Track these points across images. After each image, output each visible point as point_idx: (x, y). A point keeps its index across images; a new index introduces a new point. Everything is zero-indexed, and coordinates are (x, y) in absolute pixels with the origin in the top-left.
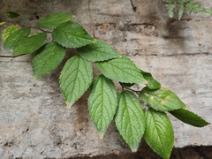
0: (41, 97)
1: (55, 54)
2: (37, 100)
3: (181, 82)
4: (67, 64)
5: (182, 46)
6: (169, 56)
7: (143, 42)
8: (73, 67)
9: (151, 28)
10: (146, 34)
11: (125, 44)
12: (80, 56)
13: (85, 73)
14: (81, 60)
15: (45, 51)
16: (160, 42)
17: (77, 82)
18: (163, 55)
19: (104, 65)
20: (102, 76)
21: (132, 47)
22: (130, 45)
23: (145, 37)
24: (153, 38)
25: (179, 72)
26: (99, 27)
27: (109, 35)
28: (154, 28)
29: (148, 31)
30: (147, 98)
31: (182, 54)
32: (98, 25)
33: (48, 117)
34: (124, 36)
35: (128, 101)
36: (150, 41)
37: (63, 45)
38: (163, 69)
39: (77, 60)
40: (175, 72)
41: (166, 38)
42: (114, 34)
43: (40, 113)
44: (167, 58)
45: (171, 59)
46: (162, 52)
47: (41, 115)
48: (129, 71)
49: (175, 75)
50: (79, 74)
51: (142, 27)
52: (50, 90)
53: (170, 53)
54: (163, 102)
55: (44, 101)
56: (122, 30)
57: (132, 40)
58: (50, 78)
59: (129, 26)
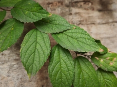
0: (9, 63)
1: (15, 29)
2: (6, 66)
3: (113, 42)
4: (26, 37)
5: (112, 16)
6: (103, 24)
7: (84, 15)
8: (32, 40)
9: (88, 4)
10: (85, 9)
11: (71, 17)
12: (37, 29)
13: (43, 44)
14: (38, 33)
15: (5, 27)
16: (96, 14)
17: (36, 53)
18: (99, 24)
19: (60, 36)
20: (58, 46)
21: (76, 19)
22: (75, 18)
23: (84, 11)
24: (90, 11)
25: (111, 35)
26: (50, 5)
27: (58, 10)
28: (90, 4)
29: (87, 6)
30: (98, 61)
31: (113, 22)
32: (49, 4)
33: (16, 79)
34: (70, 11)
35: (82, 65)
36: (88, 14)
37: (21, 21)
38: (100, 34)
39: (35, 33)
40: (108, 36)
41: (100, 11)
42: (62, 10)
43: (8, 76)
44: (102, 26)
45: (105, 26)
46: (98, 21)
47: (10, 78)
48: (84, 41)
49: (109, 38)
50: (38, 46)
51: (82, 3)
52: (15, 57)
53: (104, 22)
54: (111, 64)
55: (11, 66)
56: (68, 6)
57: (76, 13)
58: (15, 47)
59: (72, 3)
